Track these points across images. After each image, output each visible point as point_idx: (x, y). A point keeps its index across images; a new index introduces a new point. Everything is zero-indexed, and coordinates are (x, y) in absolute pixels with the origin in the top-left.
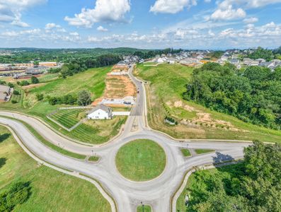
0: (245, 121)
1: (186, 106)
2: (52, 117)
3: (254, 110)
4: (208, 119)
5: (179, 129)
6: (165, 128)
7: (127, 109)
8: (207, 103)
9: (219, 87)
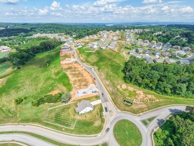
0: (159, 93)
1: (129, 87)
2: (48, 120)
3: (163, 89)
4: (144, 96)
5: (134, 107)
6: (127, 108)
7: (97, 97)
8: (140, 85)
9: (145, 77)
